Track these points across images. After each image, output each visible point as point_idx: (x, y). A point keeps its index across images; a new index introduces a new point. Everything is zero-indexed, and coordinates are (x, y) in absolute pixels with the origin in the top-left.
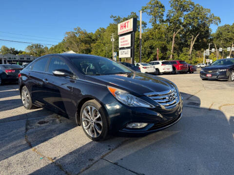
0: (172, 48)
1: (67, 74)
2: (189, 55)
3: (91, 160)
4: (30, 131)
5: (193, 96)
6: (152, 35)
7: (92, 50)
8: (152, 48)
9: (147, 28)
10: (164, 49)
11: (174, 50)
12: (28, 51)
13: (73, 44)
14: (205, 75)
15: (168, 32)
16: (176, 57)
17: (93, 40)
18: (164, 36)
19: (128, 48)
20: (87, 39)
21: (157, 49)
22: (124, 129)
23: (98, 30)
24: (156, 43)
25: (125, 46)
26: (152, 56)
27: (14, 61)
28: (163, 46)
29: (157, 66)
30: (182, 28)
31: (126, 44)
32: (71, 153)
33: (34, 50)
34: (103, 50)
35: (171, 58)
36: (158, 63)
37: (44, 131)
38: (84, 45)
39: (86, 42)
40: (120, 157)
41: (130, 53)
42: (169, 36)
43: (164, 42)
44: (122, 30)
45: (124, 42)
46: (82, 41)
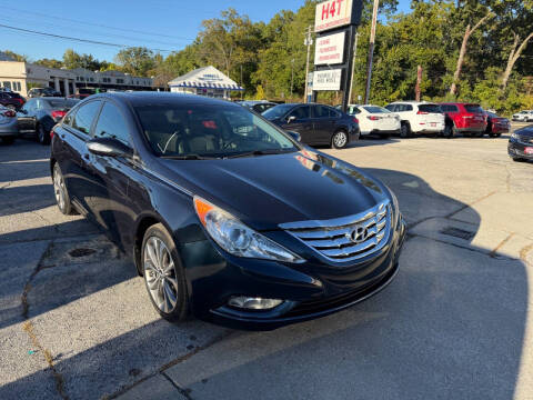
0: (458, 67)
1: (117, 151)
2: (502, 87)
3: (134, 372)
4: (43, 273)
5: (466, 206)
6: (408, 32)
7: (259, 65)
8: (405, 64)
9: (396, 13)
10: (437, 69)
11: (461, 71)
12: (120, 64)
13: (218, 49)
14: (522, 148)
15: (453, 25)
16: (466, 90)
17: (264, 41)
18: (440, 35)
19: (335, 66)
20: (249, 38)
21: (419, 67)
22: (222, 308)
23: (278, 15)
24: (415, 52)
25: (329, 62)
26: (403, 86)
27: (89, 85)
28: (437, 60)
29: (404, 115)
30: (491, 13)
31: (333, 57)
32: (99, 347)
33: (133, 61)
34: (284, 67)
35: (452, 92)
36: (409, 108)
37: (71, 277)
38: (242, 53)
39: (247, 46)
40: (203, 375)
41: (338, 80)
42: (453, 36)
43: (440, 51)
44: (325, 21)
45: (327, 50)
46: (238, 43)
